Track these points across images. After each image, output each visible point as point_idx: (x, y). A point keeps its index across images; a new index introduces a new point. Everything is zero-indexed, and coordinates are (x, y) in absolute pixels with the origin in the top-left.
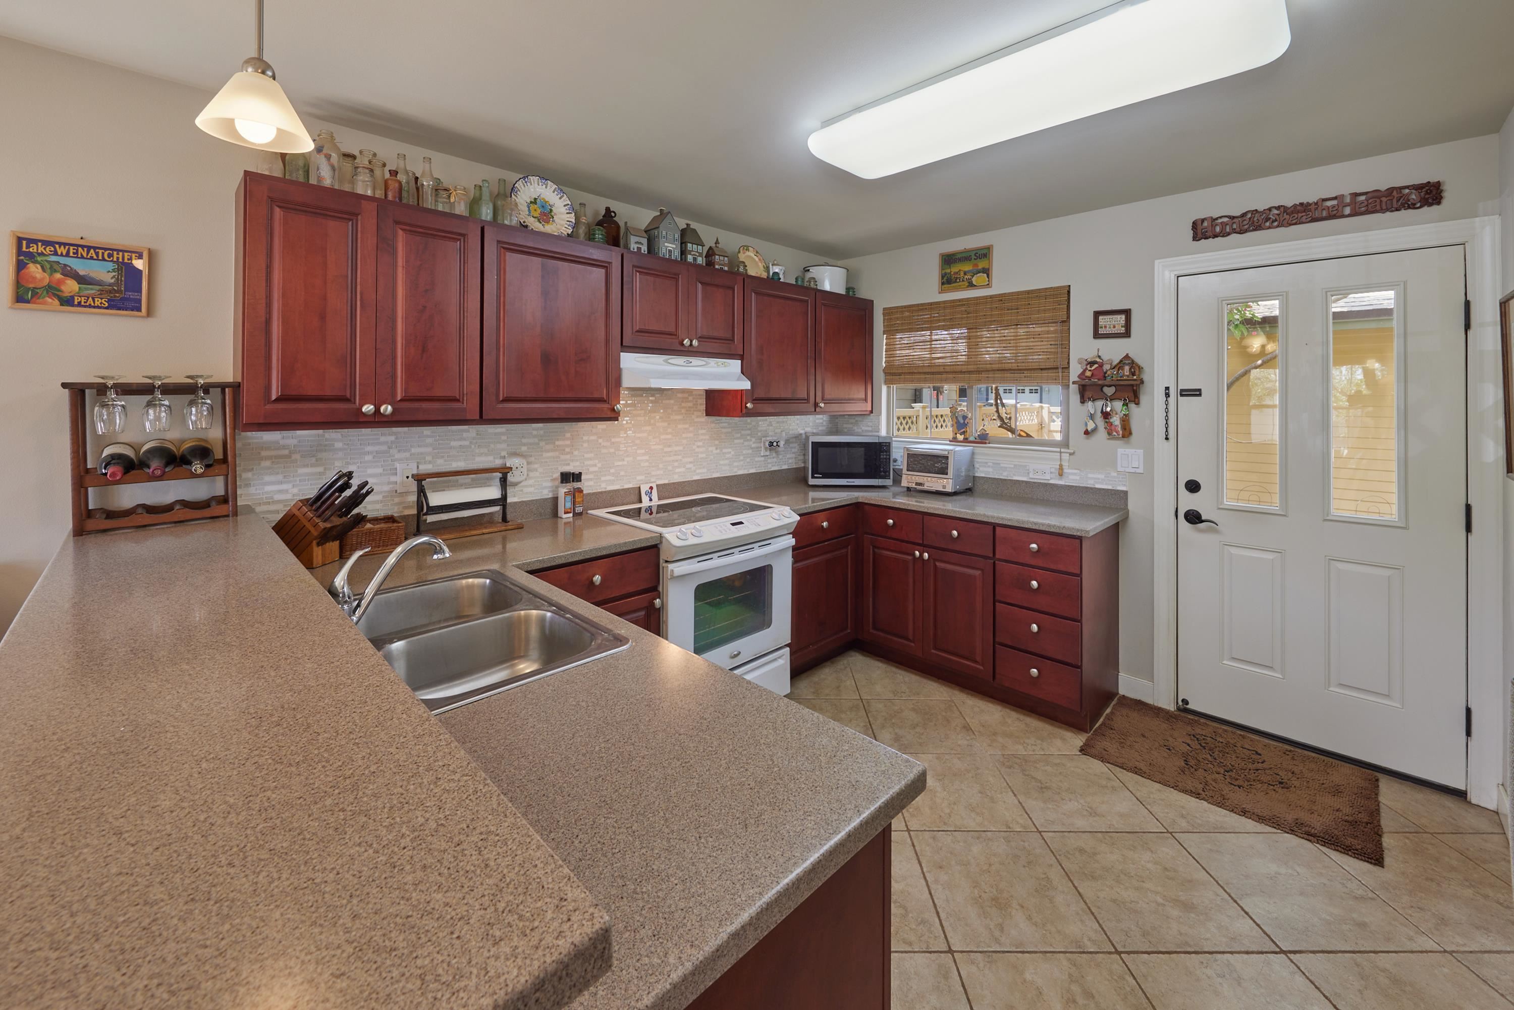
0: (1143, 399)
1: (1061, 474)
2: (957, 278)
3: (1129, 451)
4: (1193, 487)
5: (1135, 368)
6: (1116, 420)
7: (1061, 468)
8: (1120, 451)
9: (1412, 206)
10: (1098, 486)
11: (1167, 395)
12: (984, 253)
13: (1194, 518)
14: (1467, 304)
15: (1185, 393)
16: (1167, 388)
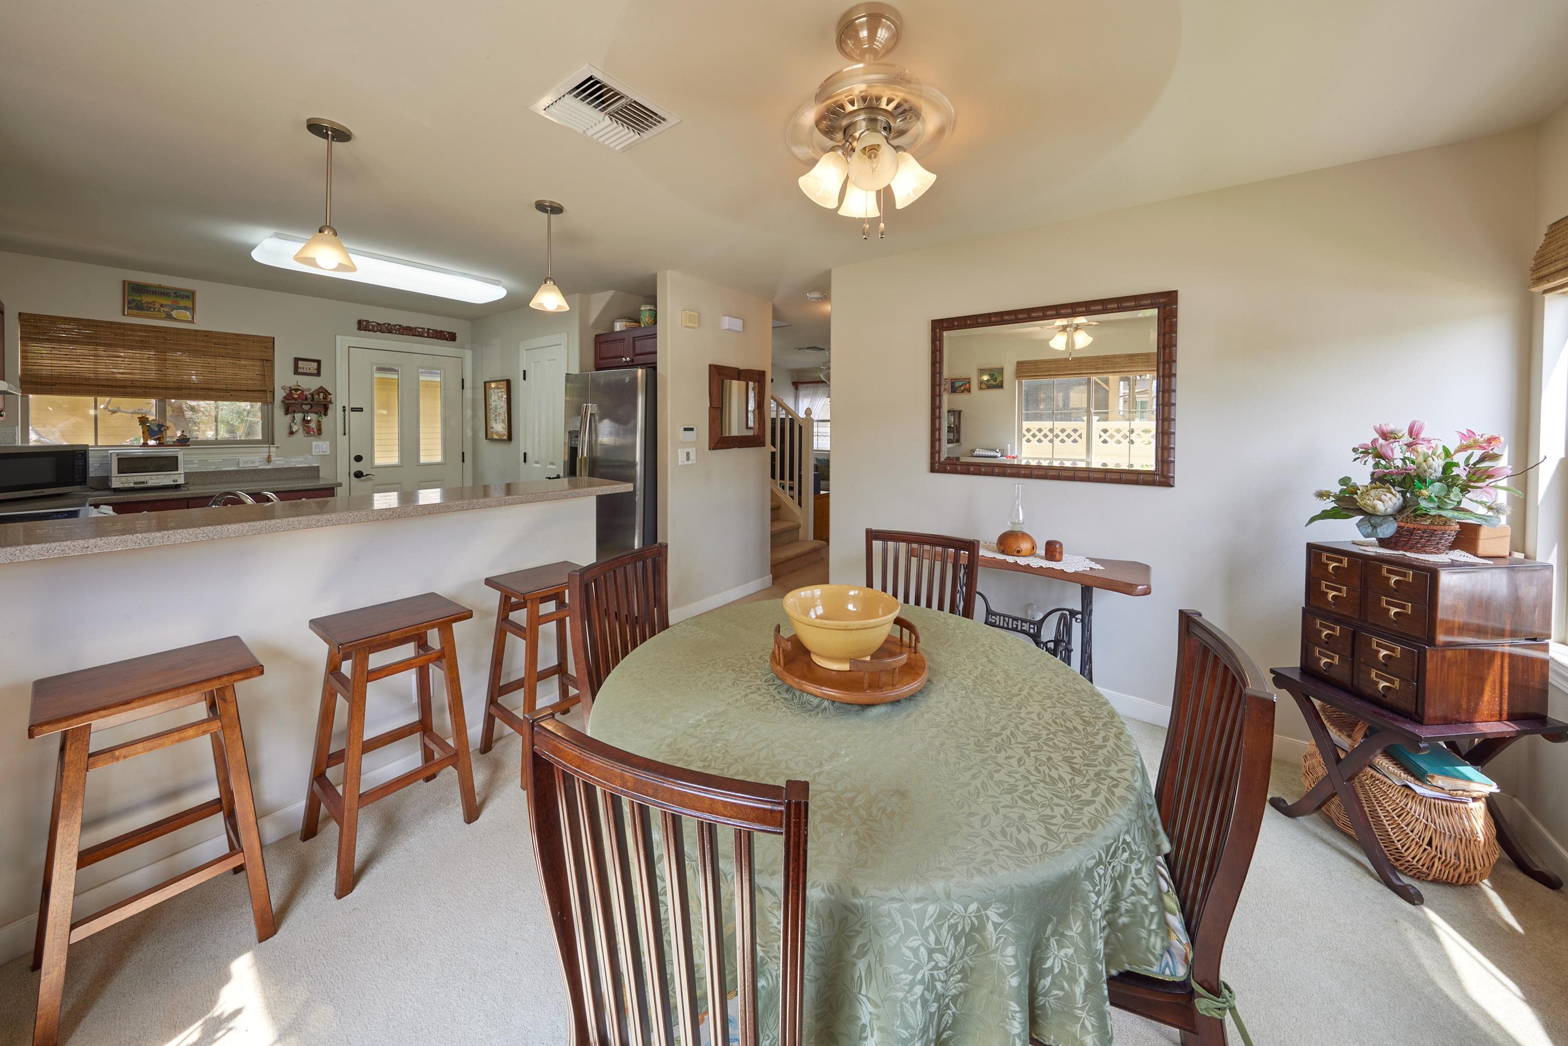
0: (330, 412)
1: (269, 460)
2: (150, 308)
3: (320, 443)
4: (358, 459)
5: (326, 393)
6: (313, 425)
7: (269, 457)
8: (314, 443)
9: (447, 340)
10: (298, 466)
11: (344, 411)
12: (190, 296)
13: (359, 475)
14: (463, 380)
15: (353, 410)
16: (344, 407)
